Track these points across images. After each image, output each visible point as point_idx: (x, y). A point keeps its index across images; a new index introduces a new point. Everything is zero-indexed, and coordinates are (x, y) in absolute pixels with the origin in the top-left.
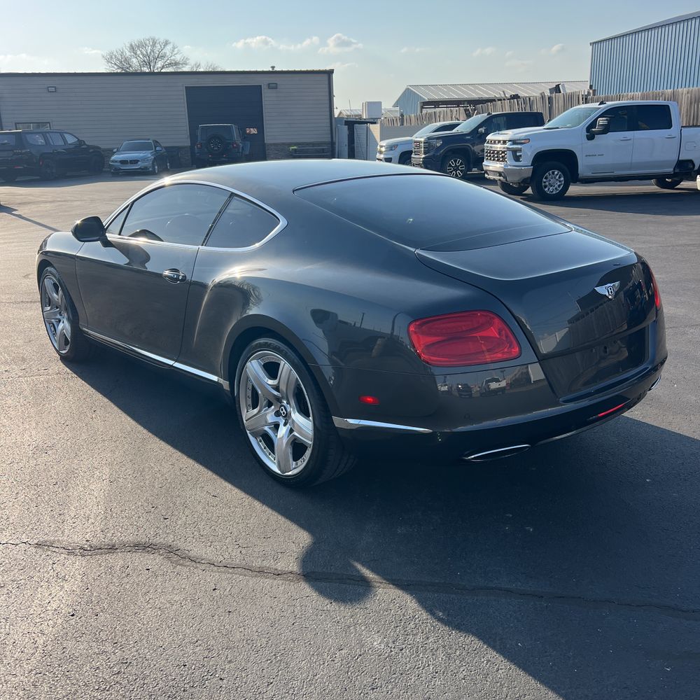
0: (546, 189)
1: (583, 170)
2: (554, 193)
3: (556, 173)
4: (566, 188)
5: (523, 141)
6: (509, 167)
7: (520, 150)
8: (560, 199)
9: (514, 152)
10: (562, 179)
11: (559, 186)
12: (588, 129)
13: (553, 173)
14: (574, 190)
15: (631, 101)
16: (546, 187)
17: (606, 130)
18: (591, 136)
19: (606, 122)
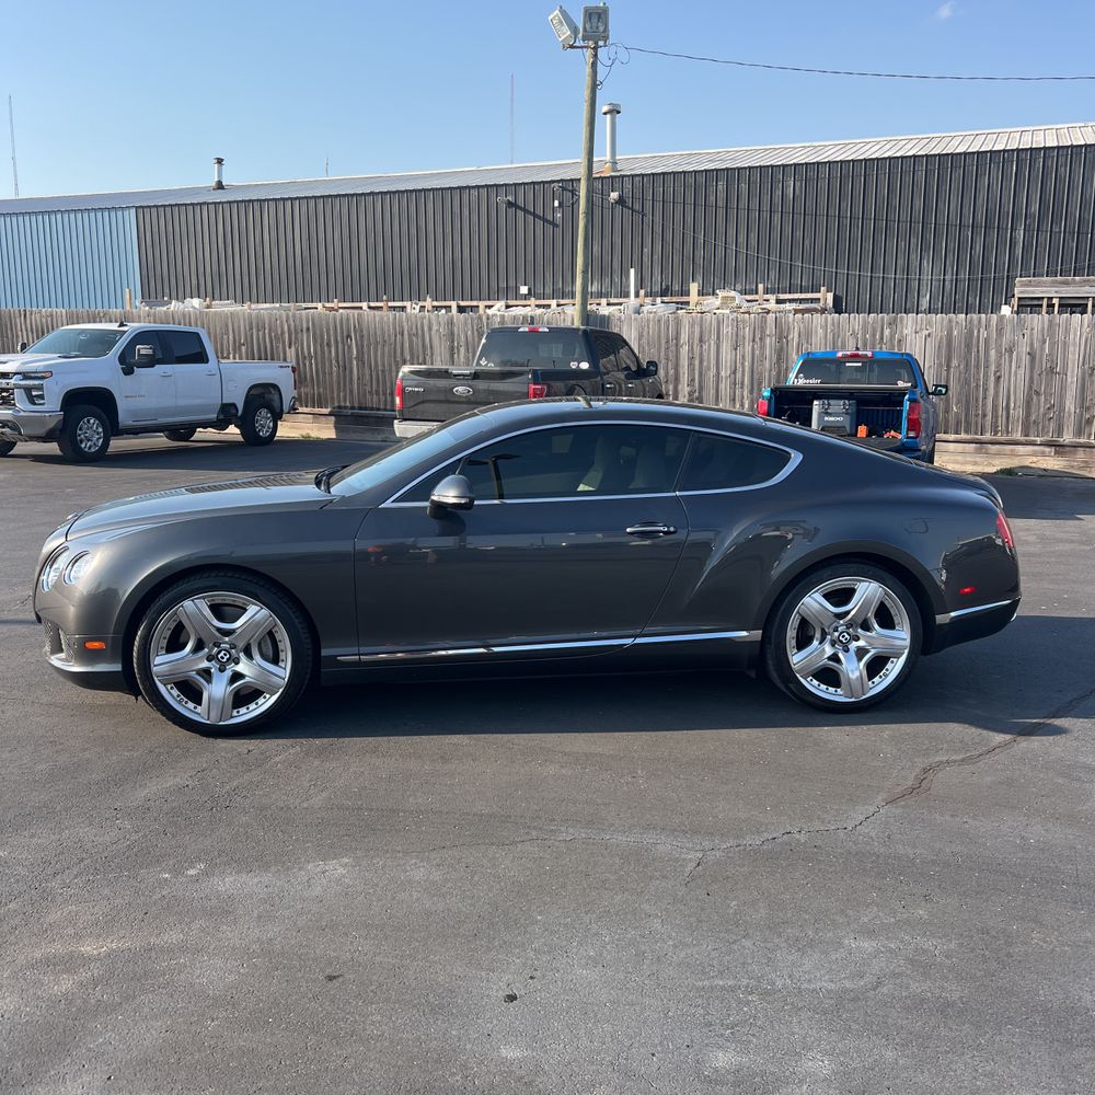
0: (83, 446)
1: (124, 419)
2: (93, 450)
3: (92, 421)
4: (106, 444)
5: (39, 375)
6: (22, 414)
7: (40, 388)
8: (101, 458)
9: (28, 390)
10: (100, 430)
11: (98, 439)
12: (122, 359)
13: (88, 421)
14: (117, 444)
15: (152, 325)
16: (81, 441)
17: (150, 362)
18: (128, 371)
19: (150, 352)
